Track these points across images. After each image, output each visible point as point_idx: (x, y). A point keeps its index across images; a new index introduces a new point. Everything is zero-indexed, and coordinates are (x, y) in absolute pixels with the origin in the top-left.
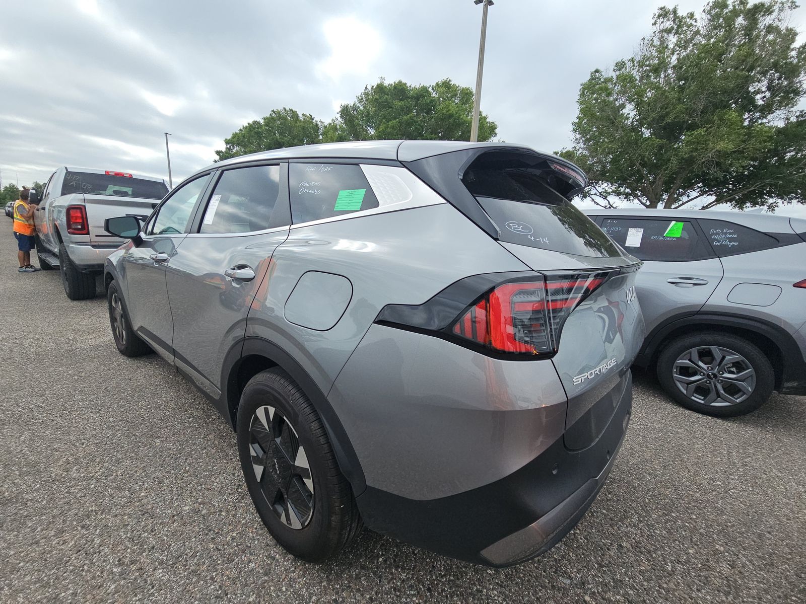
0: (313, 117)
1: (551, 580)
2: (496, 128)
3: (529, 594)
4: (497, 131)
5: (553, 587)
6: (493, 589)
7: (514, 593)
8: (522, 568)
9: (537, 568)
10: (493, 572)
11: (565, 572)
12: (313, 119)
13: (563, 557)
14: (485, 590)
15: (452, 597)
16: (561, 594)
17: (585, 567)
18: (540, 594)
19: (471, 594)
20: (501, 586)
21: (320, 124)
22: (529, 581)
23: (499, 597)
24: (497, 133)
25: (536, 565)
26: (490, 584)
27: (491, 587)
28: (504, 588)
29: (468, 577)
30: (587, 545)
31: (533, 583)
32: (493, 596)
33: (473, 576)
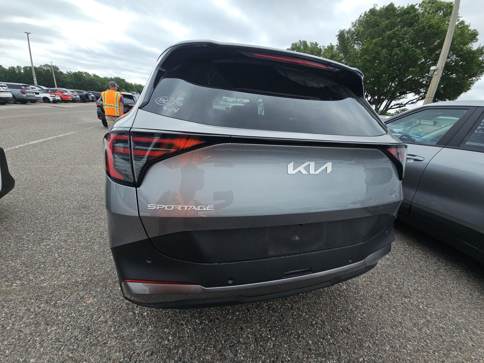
0: (317, 44)
1: (224, 347)
2: (477, 35)
3: (203, 344)
4: (478, 37)
5: (220, 351)
6: (190, 329)
7: (197, 338)
8: (215, 331)
9: (223, 337)
10: (199, 322)
11: (237, 351)
12: (317, 45)
13: (246, 343)
14: (185, 326)
15: (168, 318)
16: (219, 358)
17: (253, 358)
18: (209, 349)
19: (177, 323)
20: (195, 330)
21: (322, 48)
22: (211, 339)
23: (188, 333)
24: (478, 38)
25: (224, 335)
26: (191, 326)
27: (190, 327)
28: (195, 332)
29: (185, 316)
30: (269, 349)
31: (211, 341)
32: (185, 331)
33: (188, 317)
